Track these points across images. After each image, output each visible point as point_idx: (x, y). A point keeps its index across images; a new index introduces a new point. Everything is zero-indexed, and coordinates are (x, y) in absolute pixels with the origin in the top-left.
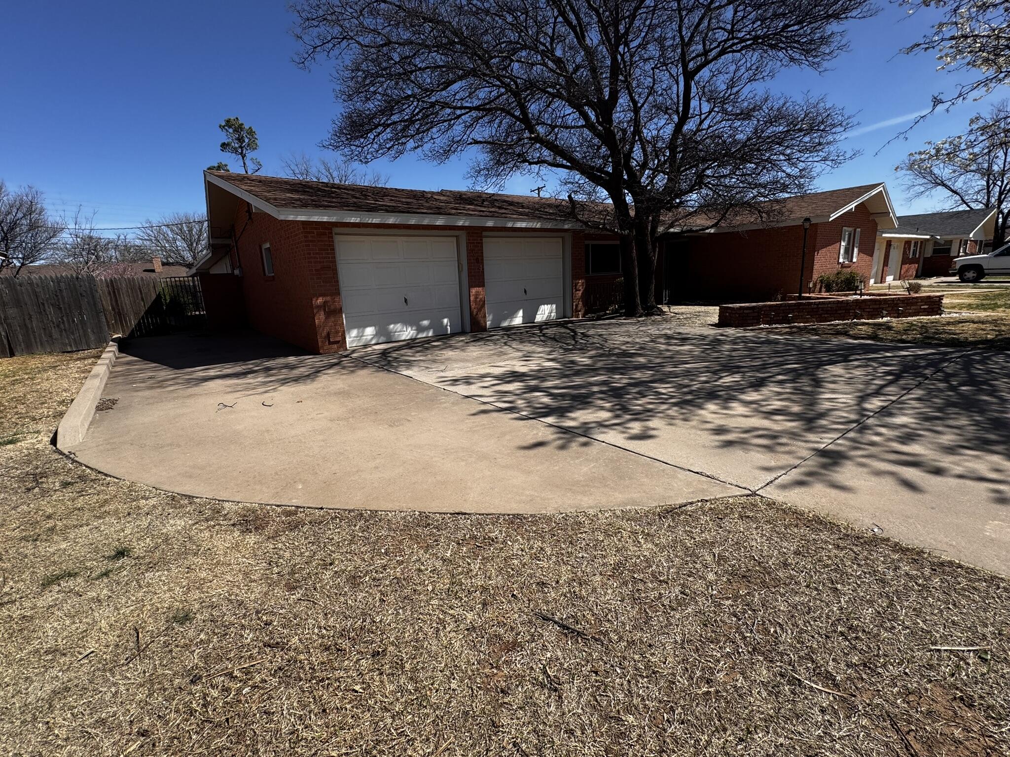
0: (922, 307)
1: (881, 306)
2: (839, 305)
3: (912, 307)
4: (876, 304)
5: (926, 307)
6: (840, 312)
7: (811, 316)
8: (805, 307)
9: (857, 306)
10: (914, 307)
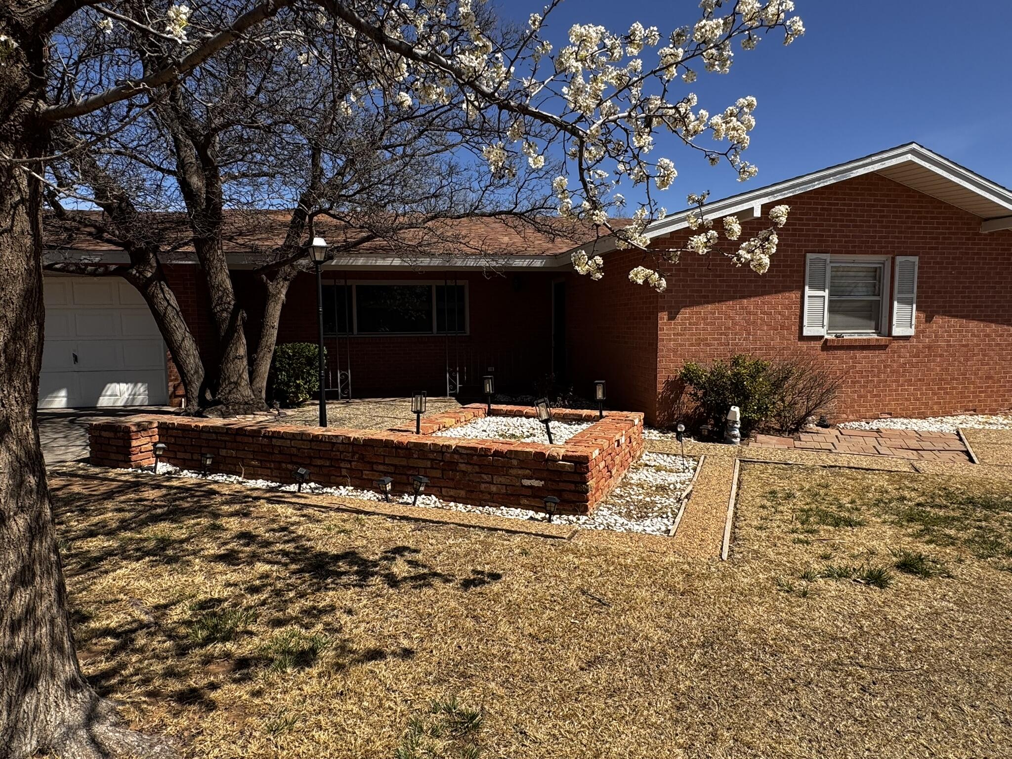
0: (527, 482)
1: (412, 463)
2: (314, 446)
3: (497, 479)
4: (398, 456)
5: (536, 483)
6: (319, 462)
7: (261, 461)
8: (246, 439)
9: (354, 453)
10: (502, 480)
